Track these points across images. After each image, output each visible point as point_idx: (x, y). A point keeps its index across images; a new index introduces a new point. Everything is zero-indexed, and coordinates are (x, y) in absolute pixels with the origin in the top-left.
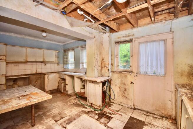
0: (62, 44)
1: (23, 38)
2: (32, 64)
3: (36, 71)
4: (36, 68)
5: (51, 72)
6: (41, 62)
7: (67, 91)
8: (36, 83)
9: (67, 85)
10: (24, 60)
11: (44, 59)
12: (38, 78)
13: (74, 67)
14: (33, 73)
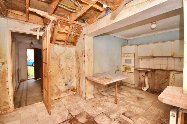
2: (162, 59)
3: (167, 67)
4: (167, 63)
6: (171, 57)
10: (150, 55)
11: (173, 53)
14: (163, 69)
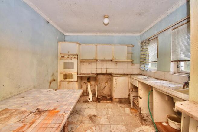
0: (139, 35)
1: (96, 35)
3: (107, 71)
4: (107, 67)
5: (123, 73)
6: (111, 60)
7: (141, 108)
8: (106, 84)
9: (141, 98)
11: (113, 57)
12: (108, 79)
13: (156, 68)
